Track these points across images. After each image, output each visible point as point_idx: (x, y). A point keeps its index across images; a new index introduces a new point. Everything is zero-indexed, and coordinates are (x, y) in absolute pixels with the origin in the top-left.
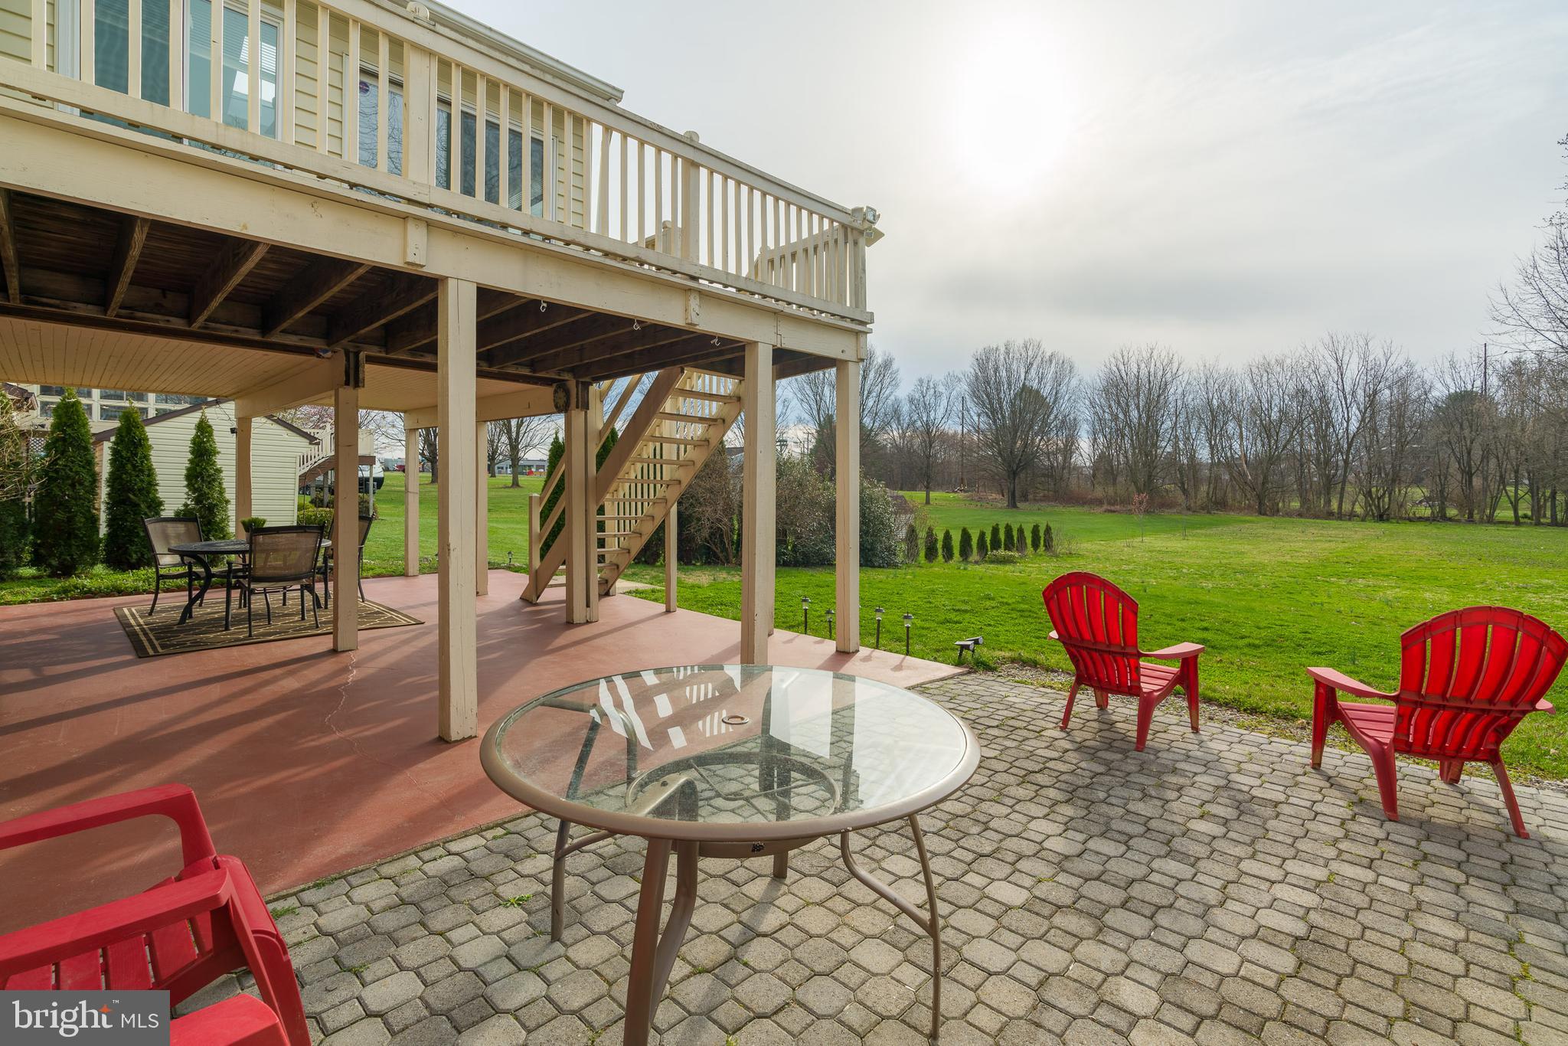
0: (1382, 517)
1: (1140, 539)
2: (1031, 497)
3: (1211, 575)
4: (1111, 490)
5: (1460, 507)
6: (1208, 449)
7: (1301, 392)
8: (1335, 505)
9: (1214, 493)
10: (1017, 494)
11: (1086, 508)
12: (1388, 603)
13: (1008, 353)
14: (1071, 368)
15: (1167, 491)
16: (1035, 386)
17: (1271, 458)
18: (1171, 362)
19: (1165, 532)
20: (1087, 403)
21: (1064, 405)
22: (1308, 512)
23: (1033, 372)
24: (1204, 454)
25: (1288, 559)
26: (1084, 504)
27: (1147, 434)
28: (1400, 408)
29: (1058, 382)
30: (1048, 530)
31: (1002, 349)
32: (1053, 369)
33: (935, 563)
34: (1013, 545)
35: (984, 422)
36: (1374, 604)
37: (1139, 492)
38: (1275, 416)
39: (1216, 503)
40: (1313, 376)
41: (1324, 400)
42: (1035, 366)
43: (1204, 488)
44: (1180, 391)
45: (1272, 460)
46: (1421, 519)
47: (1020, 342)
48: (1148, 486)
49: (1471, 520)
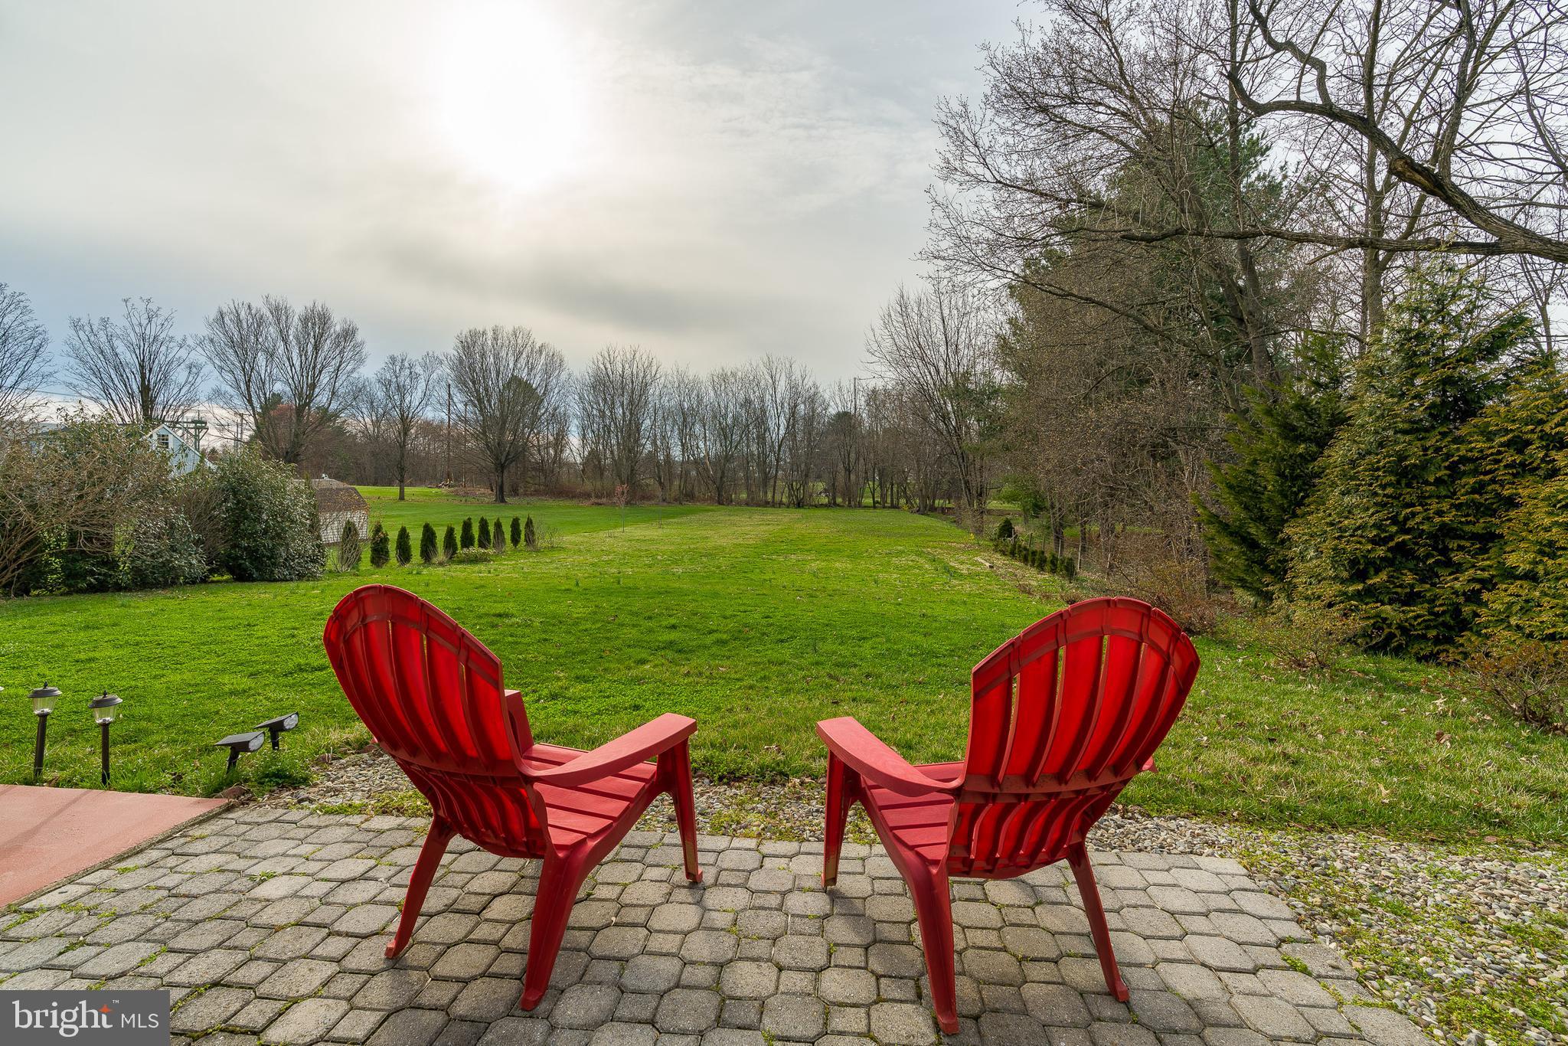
0: (799, 504)
1: (621, 529)
2: (521, 491)
3: (681, 560)
4: (598, 484)
5: (843, 496)
6: (679, 448)
7: (748, 402)
8: (770, 495)
9: (685, 487)
10: (506, 488)
11: (575, 502)
12: (815, 575)
13: (496, 339)
14: (562, 361)
15: (647, 485)
16: (524, 375)
17: (727, 455)
18: (650, 364)
19: (645, 522)
20: (577, 397)
21: (554, 398)
22: (753, 503)
23: (522, 361)
24: (677, 453)
25: (740, 541)
26: (574, 497)
27: (631, 432)
28: (810, 420)
29: (547, 373)
30: (529, 523)
31: (490, 334)
32: (543, 361)
33: (385, 568)
34: (489, 541)
35: (471, 413)
36: (805, 576)
37: (623, 483)
38: (729, 421)
39: (686, 495)
40: (756, 389)
41: (763, 411)
42: (524, 355)
43: (676, 483)
44: (657, 393)
45: (728, 458)
46: (822, 506)
47: (509, 329)
48: (631, 480)
49: (850, 506)
